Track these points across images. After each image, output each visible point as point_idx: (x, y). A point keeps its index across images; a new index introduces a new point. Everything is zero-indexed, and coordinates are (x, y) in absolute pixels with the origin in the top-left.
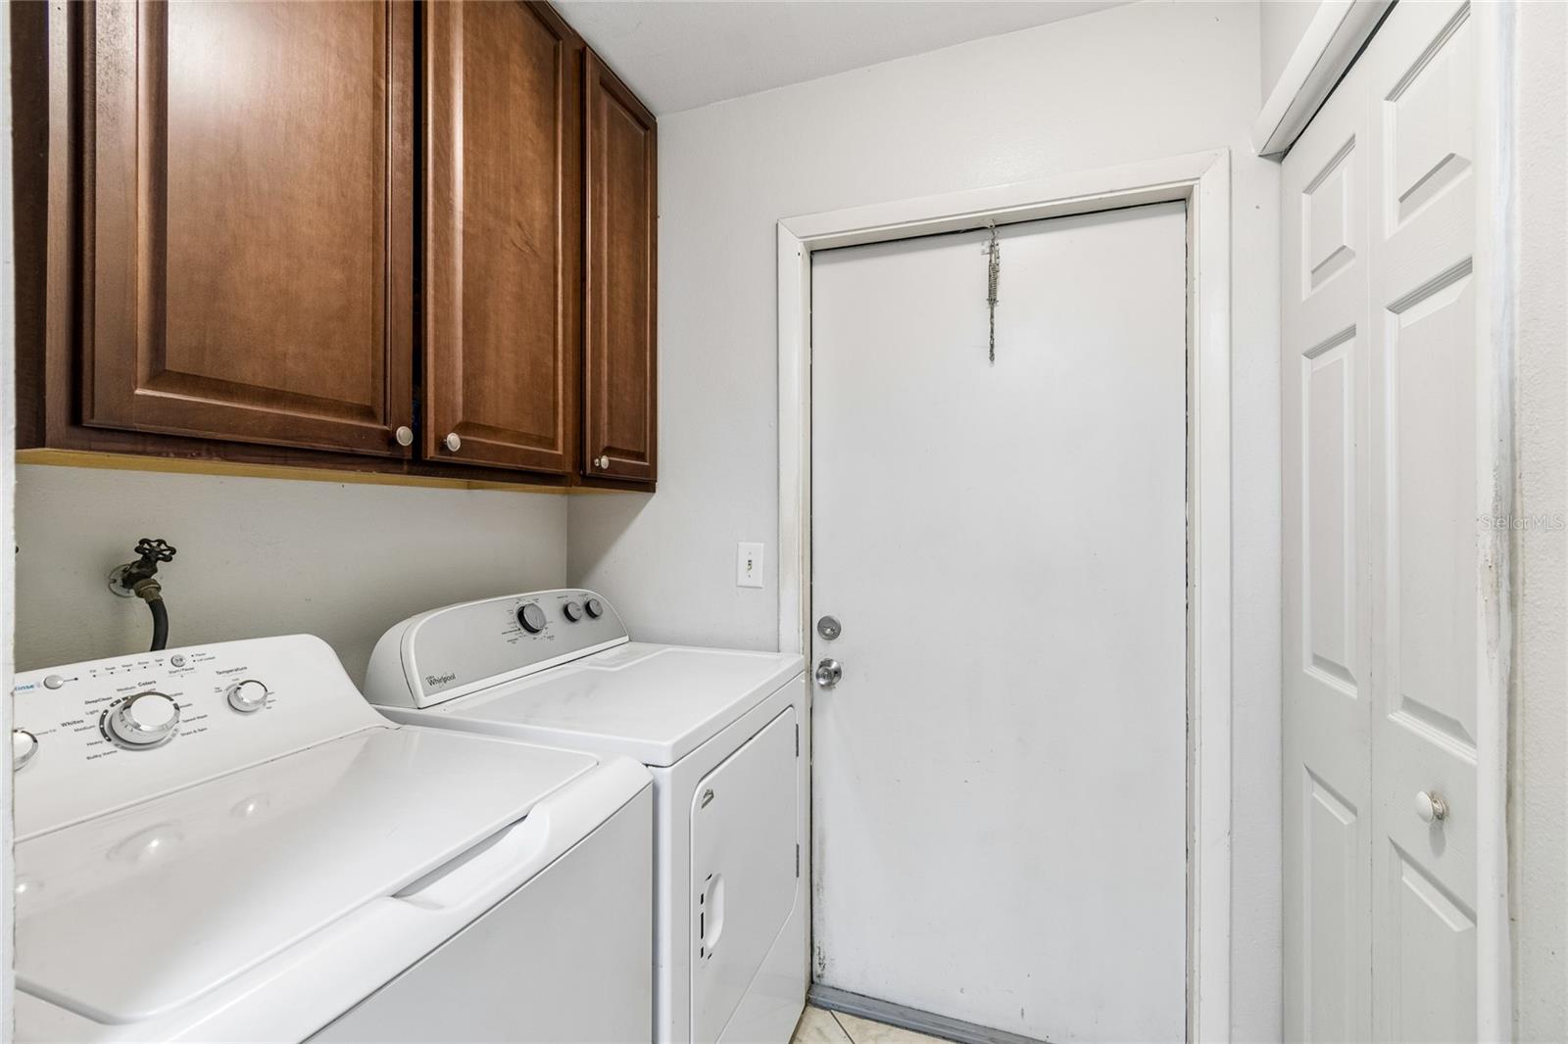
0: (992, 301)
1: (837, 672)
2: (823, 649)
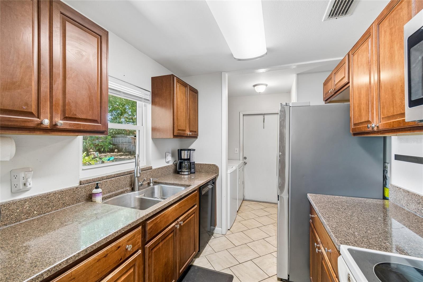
0: (264, 122)
1: (246, 163)
2: (244, 160)
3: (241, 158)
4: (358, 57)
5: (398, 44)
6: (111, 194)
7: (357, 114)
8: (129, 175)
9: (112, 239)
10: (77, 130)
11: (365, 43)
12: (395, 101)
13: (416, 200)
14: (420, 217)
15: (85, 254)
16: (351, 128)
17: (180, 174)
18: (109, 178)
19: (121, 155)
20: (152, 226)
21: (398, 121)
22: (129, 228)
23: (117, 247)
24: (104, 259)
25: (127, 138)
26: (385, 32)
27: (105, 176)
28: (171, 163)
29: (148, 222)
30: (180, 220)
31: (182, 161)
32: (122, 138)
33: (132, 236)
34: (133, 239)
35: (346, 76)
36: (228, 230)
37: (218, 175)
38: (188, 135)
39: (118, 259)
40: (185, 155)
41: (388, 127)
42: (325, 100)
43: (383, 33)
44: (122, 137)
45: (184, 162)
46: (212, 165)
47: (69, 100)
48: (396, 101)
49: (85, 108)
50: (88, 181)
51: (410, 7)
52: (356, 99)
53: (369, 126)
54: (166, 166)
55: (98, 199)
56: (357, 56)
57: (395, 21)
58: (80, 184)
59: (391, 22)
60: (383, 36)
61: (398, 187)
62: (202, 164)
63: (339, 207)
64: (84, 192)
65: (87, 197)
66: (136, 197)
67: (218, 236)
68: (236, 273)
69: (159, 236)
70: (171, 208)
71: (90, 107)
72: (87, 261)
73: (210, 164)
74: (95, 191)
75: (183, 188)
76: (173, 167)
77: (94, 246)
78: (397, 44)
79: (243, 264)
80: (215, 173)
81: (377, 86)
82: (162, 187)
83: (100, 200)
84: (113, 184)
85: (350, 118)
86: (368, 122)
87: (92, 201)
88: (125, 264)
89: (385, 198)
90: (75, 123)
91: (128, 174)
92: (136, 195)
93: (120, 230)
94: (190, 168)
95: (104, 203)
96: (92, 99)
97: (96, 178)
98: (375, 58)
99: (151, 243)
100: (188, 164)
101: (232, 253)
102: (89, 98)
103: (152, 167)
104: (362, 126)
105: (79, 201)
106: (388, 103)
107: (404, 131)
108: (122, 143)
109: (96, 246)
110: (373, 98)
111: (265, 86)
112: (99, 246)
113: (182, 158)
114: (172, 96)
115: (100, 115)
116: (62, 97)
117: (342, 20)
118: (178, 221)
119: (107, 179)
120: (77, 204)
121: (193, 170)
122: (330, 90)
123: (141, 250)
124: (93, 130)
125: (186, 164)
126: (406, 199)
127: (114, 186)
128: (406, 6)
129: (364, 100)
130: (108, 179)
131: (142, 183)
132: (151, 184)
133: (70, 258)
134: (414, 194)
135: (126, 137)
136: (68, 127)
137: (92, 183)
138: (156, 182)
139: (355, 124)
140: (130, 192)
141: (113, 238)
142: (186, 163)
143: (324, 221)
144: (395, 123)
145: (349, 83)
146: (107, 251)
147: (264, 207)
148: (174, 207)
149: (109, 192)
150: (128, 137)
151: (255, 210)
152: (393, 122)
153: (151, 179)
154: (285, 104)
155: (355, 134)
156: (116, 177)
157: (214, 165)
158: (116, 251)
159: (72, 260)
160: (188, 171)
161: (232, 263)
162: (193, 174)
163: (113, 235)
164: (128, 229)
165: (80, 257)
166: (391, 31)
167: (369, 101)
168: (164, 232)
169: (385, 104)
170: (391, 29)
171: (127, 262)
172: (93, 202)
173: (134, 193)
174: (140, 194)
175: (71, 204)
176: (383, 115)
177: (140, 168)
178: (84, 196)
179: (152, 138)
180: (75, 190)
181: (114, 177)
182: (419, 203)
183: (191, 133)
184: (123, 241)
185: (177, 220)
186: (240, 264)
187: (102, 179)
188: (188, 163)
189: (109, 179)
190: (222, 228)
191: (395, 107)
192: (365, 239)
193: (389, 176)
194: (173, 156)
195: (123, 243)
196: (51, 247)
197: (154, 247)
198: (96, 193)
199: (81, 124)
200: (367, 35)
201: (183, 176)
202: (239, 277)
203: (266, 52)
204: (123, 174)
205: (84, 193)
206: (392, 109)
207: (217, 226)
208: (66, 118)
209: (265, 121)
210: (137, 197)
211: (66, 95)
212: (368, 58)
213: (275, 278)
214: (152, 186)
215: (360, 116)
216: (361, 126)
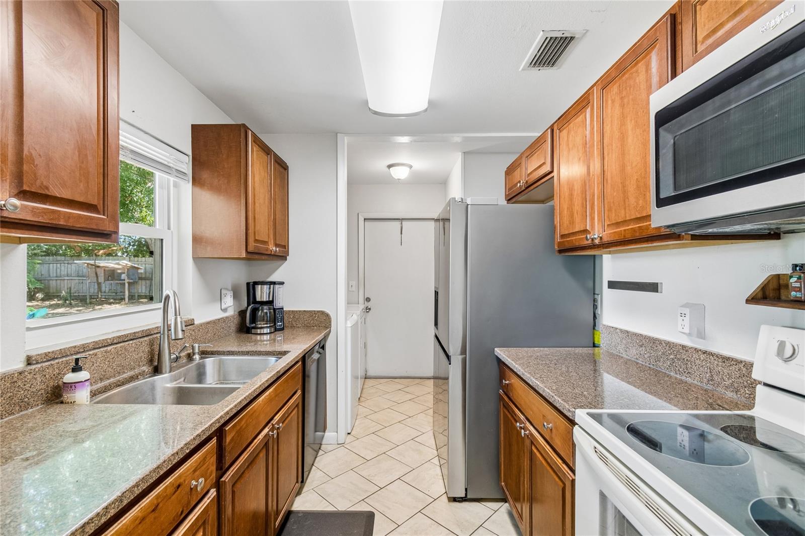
0: (401, 233)
1: (370, 309)
2: (367, 304)
3: (361, 300)
4: (568, 135)
5: (633, 121)
6: (106, 382)
7: (566, 220)
8: (146, 339)
9: (168, 468)
10: (49, 225)
11: (580, 115)
12: (627, 200)
13: (638, 342)
14: (642, 365)
15: (118, 508)
16: (556, 242)
17: (253, 332)
18: (100, 348)
19: (57, 306)
20: (233, 437)
21: (632, 228)
22: (197, 442)
23: (175, 486)
24: (153, 516)
25: (73, 265)
26: (613, 101)
27: (90, 343)
28: (231, 312)
29: (227, 429)
30: (276, 420)
31: (257, 306)
32: (59, 265)
33: (202, 459)
34: (203, 466)
35: (547, 163)
36: (348, 434)
37: (330, 331)
38: (273, 253)
39: (178, 513)
40: (262, 294)
41: (616, 238)
42: (508, 199)
43: (610, 102)
44: (57, 262)
45: (260, 308)
46: (318, 311)
47: (31, 150)
48: (629, 201)
49: (70, 173)
50: (50, 355)
51: (649, 72)
52: (564, 198)
53: (589, 238)
54: (223, 318)
55: (82, 396)
56: (567, 132)
57: (628, 89)
58: (29, 364)
59: (622, 89)
60: (609, 107)
61: (613, 328)
62: (297, 311)
63: (548, 363)
64: (41, 383)
65: (48, 393)
66: (168, 387)
67: (330, 448)
68: (377, 505)
69: (244, 457)
70: (263, 397)
71: (80, 174)
72: (119, 524)
73: (314, 311)
74: (70, 377)
75: (273, 359)
76: (236, 321)
77: (136, 488)
78: (631, 120)
79: (387, 489)
80: (324, 327)
81: (600, 179)
82: (220, 360)
83: (87, 398)
84: (111, 360)
85: (554, 227)
86: (585, 231)
87: (62, 402)
88: (188, 522)
89: (594, 346)
90: (44, 208)
91: (144, 337)
92: (165, 382)
93: (182, 448)
94: (274, 320)
95: (98, 403)
96: (86, 155)
97: (68, 346)
98: (597, 138)
99: (232, 471)
100: (270, 313)
101: (364, 473)
102: (79, 152)
103: (193, 319)
104: (574, 238)
105: (28, 406)
106: (617, 203)
107: (639, 243)
108: (57, 277)
109: (139, 488)
110: (594, 196)
111: (409, 169)
112: (145, 487)
113: (257, 300)
114: (243, 170)
115: (102, 195)
116: (13, 140)
117: (546, 73)
118: (274, 423)
119: (94, 349)
120: (22, 413)
121: (281, 323)
122: (520, 182)
123: (215, 489)
124: (87, 228)
125: (266, 313)
126: (624, 342)
127: (114, 365)
128: (644, 70)
129: (578, 199)
130: (98, 348)
131: (179, 354)
132: (197, 357)
133: (90, 521)
134: (635, 334)
135: (70, 262)
136: (29, 217)
137: (61, 360)
138: (206, 351)
139: (562, 236)
140: (150, 377)
141: (170, 466)
142: (266, 309)
143: (538, 383)
144: (627, 231)
145: (552, 172)
146: (158, 497)
147: (403, 386)
148: (267, 396)
149: (101, 380)
150: (75, 262)
151: (389, 393)
152: (625, 230)
153: (196, 345)
154: (461, 201)
155: (560, 251)
156: (117, 343)
157: (322, 313)
158: (174, 496)
159: (93, 524)
160: (270, 326)
161: (366, 491)
162: (280, 332)
163: (170, 460)
164: (195, 445)
165: (109, 516)
166: (622, 102)
167: (586, 201)
168: (252, 448)
169: (612, 205)
170: (622, 98)
171: (192, 518)
172: (68, 403)
173: (162, 378)
174: (175, 379)
175: (7, 415)
176: (609, 220)
177: (183, 320)
178: (40, 393)
179: (193, 258)
180: (15, 379)
181: (112, 344)
182: (641, 346)
183: (277, 249)
184: (185, 473)
185: (272, 422)
186: (381, 488)
187: (84, 348)
188: (270, 309)
189: (102, 349)
190: (337, 432)
191: (627, 208)
192: (599, 398)
193: (599, 313)
194: (236, 296)
195: (186, 477)
196: (14, 511)
197: (236, 479)
198: (75, 383)
199: (59, 211)
200: (583, 102)
201: (259, 337)
202: (383, 511)
203: (426, 107)
204: (132, 337)
205: (39, 385)
206: (623, 211)
207: (327, 429)
208: (22, 195)
209: (403, 233)
210: (168, 385)
211: (25, 136)
212: (585, 138)
213: (445, 498)
214: (197, 362)
215: (572, 222)
216: (572, 238)
